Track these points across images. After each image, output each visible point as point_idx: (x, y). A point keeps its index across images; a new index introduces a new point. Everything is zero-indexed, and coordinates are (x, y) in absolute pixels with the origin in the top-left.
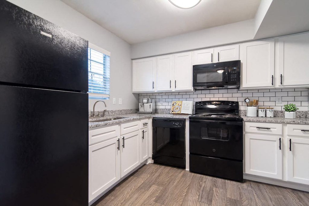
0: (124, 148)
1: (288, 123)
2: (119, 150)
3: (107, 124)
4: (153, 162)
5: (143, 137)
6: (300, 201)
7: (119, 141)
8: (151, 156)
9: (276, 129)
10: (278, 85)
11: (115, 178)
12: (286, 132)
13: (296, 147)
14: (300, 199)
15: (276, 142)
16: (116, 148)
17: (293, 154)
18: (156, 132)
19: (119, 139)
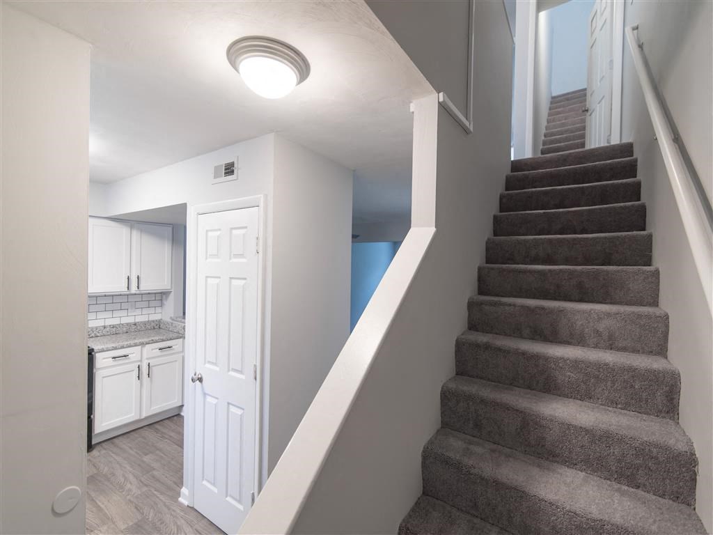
1: (147, 344)
6: (157, 433)
9: (134, 355)
10: (134, 289)
12: (145, 356)
13: (154, 370)
14: (157, 431)
15: (134, 372)
17: (151, 381)
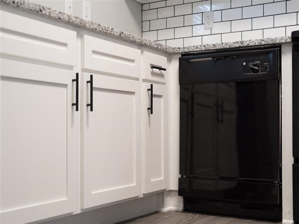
0: (92, 110)
2: (77, 110)
3: (44, 12)
4: (181, 208)
5: (151, 109)
7: (77, 80)
8: (174, 185)
11: (65, 199)
16: (70, 104)
18: (192, 113)
19: (77, 74)
